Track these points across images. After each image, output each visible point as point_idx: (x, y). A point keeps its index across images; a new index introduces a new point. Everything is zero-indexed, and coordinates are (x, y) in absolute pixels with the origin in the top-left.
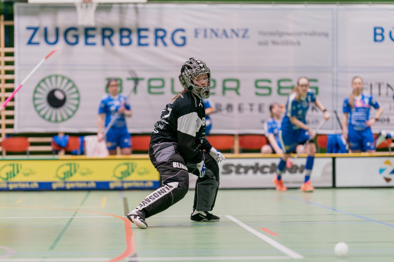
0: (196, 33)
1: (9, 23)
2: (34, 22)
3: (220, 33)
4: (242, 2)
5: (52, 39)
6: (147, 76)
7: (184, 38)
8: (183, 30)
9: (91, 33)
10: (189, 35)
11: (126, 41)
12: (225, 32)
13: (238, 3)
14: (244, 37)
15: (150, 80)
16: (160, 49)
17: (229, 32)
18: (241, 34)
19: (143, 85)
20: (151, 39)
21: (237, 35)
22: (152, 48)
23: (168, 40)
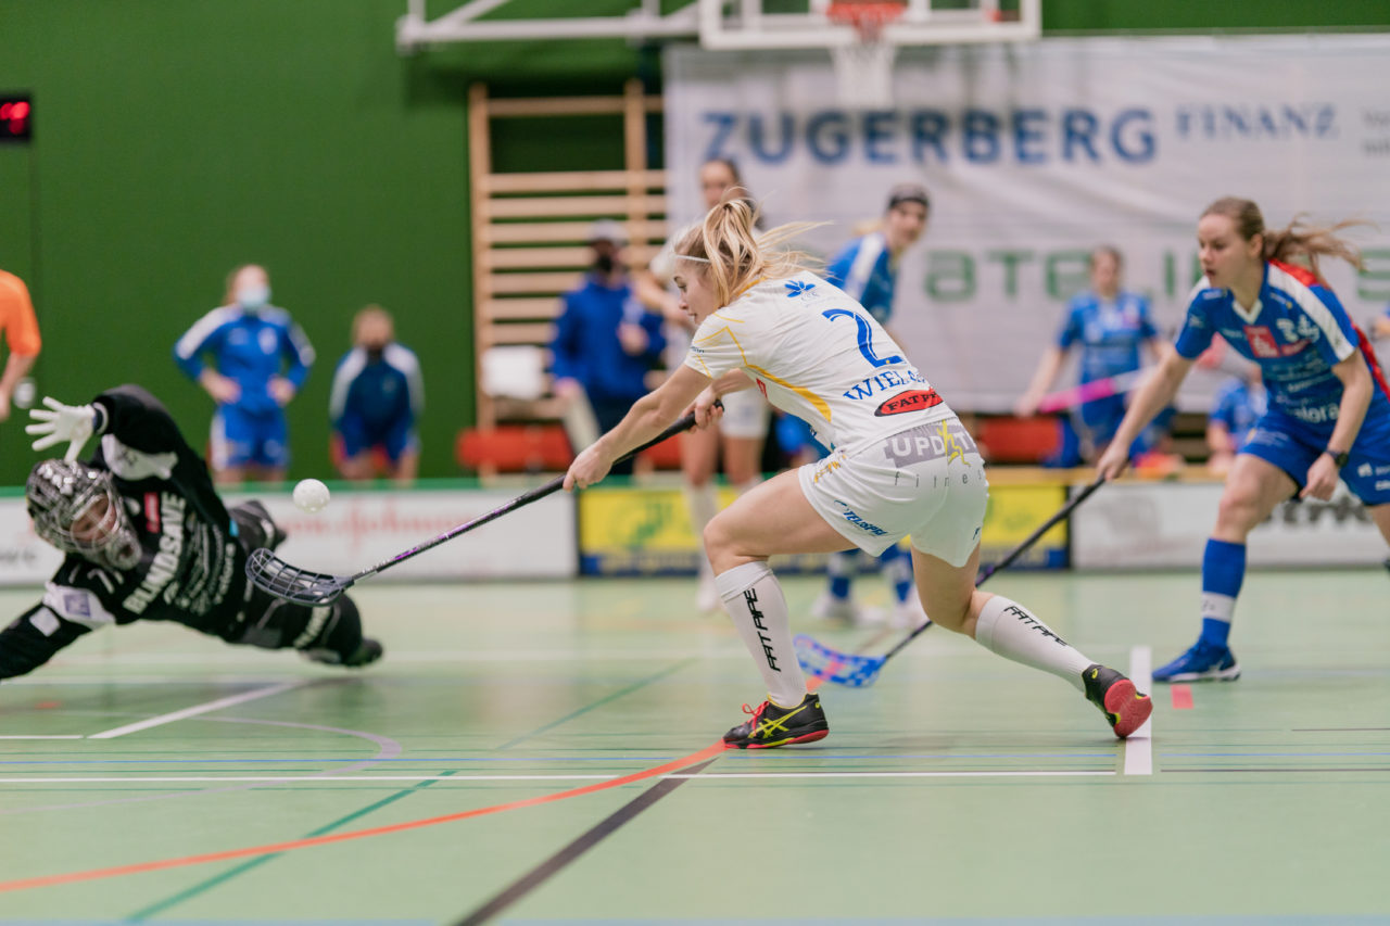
0: (1184, 122)
1: (652, 103)
2: (722, 99)
3: (1252, 120)
4: (1313, 28)
5: (772, 145)
6: (1044, 244)
7: (1148, 140)
8: (1143, 114)
9: (883, 126)
10: (1164, 130)
11: (981, 146)
12: (1266, 120)
13: (1303, 32)
14: (1323, 129)
15: (1053, 260)
16: (1079, 172)
17: (1277, 118)
18: (1312, 121)
19: (1031, 275)
20: (1053, 141)
21: (1301, 124)
22: (1057, 168)
23: (1102, 144)
